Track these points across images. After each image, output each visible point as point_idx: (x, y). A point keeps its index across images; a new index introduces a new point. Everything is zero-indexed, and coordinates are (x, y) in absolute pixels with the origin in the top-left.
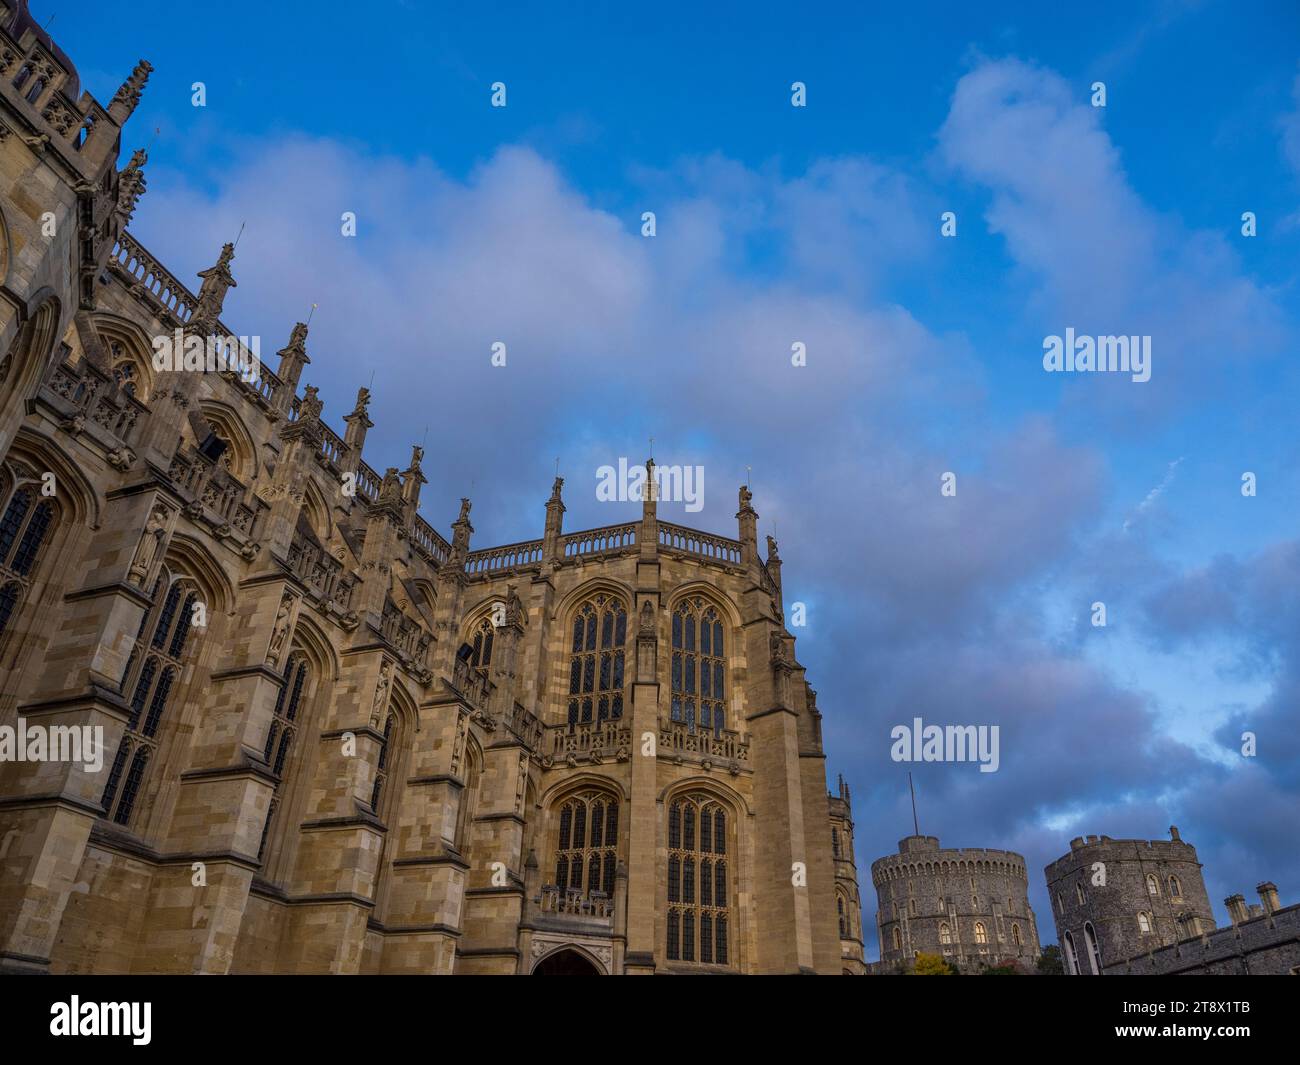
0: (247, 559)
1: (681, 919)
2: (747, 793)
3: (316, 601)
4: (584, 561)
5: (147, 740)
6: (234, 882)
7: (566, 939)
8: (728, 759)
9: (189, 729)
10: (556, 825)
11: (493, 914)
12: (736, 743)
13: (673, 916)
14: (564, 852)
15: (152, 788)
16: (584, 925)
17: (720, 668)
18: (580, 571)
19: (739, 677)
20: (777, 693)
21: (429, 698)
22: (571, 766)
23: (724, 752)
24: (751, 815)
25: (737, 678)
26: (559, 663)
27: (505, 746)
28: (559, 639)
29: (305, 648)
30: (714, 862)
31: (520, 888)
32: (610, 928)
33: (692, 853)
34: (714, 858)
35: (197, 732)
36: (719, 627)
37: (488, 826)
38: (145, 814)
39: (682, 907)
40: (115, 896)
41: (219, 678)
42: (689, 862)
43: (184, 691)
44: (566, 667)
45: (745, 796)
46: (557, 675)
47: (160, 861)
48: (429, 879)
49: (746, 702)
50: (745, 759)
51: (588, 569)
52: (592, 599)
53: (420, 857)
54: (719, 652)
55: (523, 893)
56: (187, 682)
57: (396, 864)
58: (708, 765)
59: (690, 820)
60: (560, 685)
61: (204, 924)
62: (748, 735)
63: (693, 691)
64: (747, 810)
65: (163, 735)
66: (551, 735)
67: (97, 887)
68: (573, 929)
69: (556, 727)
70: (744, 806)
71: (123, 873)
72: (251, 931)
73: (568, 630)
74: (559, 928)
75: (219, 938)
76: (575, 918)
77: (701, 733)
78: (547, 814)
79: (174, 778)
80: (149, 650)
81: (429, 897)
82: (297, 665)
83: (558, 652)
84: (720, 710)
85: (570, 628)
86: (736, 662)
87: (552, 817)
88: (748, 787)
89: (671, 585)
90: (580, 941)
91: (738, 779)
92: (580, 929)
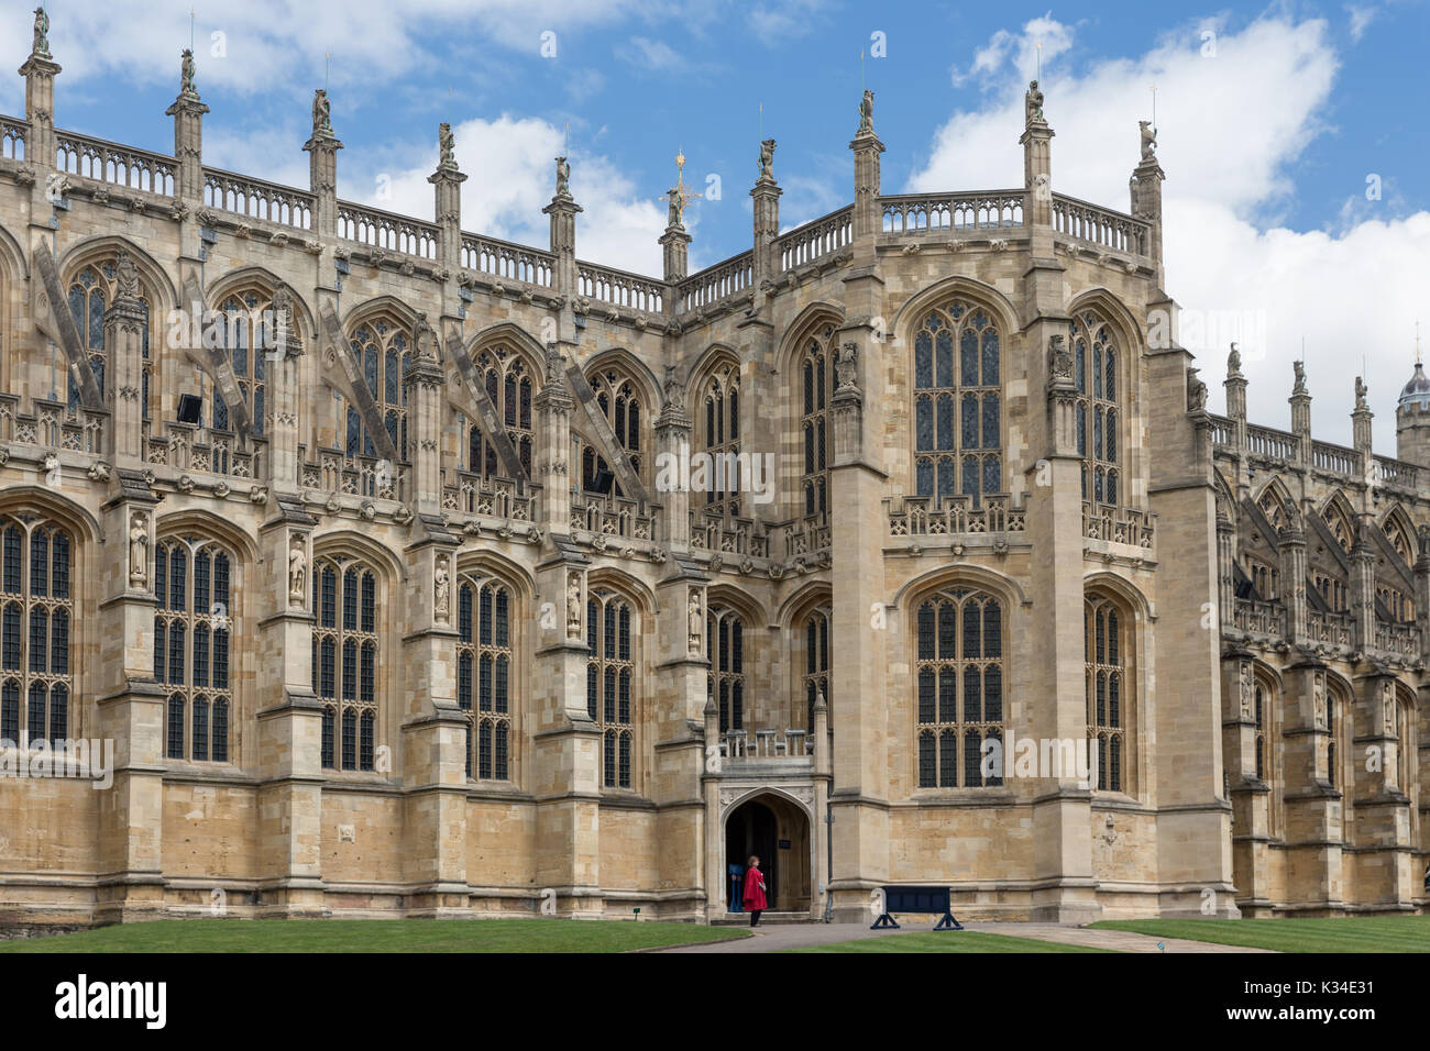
0: (258, 505)
1: (938, 741)
2: (1021, 575)
3: (356, 511)
4: (800, 279)
5: (220, 692)
6: (303, 797)
7: (760, 785)
8: (992, 535)
9: (252, 675)
10: (801, 645)
11: (678, 766)
12: (1005, 509)
13: (926, 739)
14: (812, 676)
15: (236, 729)
16: (779, 767)
17: (993, 403)
18: (797, 293)
19: (1018, 411)
20: (1051, 432)
21: (544, 559)
22: (802, 575)
23: (987, 526)
24: (1027, 604)
25: (1014, 413)
26: (787, 434)
27: (675, 580)
28: (783, 401)
29: (361, 559)
30: (982, 668)
31: (697, 738)
32: (810, 766)
33: (950, 662)
34: (982, 663)
35: (260, 676)
36: (991, 336)
37: (668, 673)
38: (237, 749)
39: (938, 727)
40: (226, 817)
41: (265, 625)
42: (948, 673)
43: (238, 641)
44: (797, 437)
45: (1018, 580)
46: (785, 453)
47: (258, 785)
48: (560, 751)
49: (1025, 447)
50: (1021, 529)
51: (806, 289)
52: (818, 332)
53: (552, 731)
54: (993, 377)
55: (703, 743)
56: (240, 634)
57: (536, 738)
58: (959, 550)
59: (948, 622)
60: (791, 464)
61: (288, 830)
62: (1025, 496)
63: (951, 446)
64: (1021, 595)
65: (234, 683)
66: (779, 536)
67: (209, 812)
68: (765, 772)
69: (788, 524)
70: (1016, 595)
71: (229, 799)
72: (369, 822)
73: (795, 383)
74: (748, 773)
75: (301, 839)
76: (768, 761)
77: (952, 507)
78: (787, 634)
79: (251, 717)
80: (193, 617)
81: (562, 768)
82: (360, 575)
83: (784, 419)
84: (994, 462)
85: (797, 379)
86: (1015, 389)
87: (795, 637)
88: (1026, 567)
89: (902, 298)
90: (773, 785)
91: (1008, 558)
92: (775, 772)
